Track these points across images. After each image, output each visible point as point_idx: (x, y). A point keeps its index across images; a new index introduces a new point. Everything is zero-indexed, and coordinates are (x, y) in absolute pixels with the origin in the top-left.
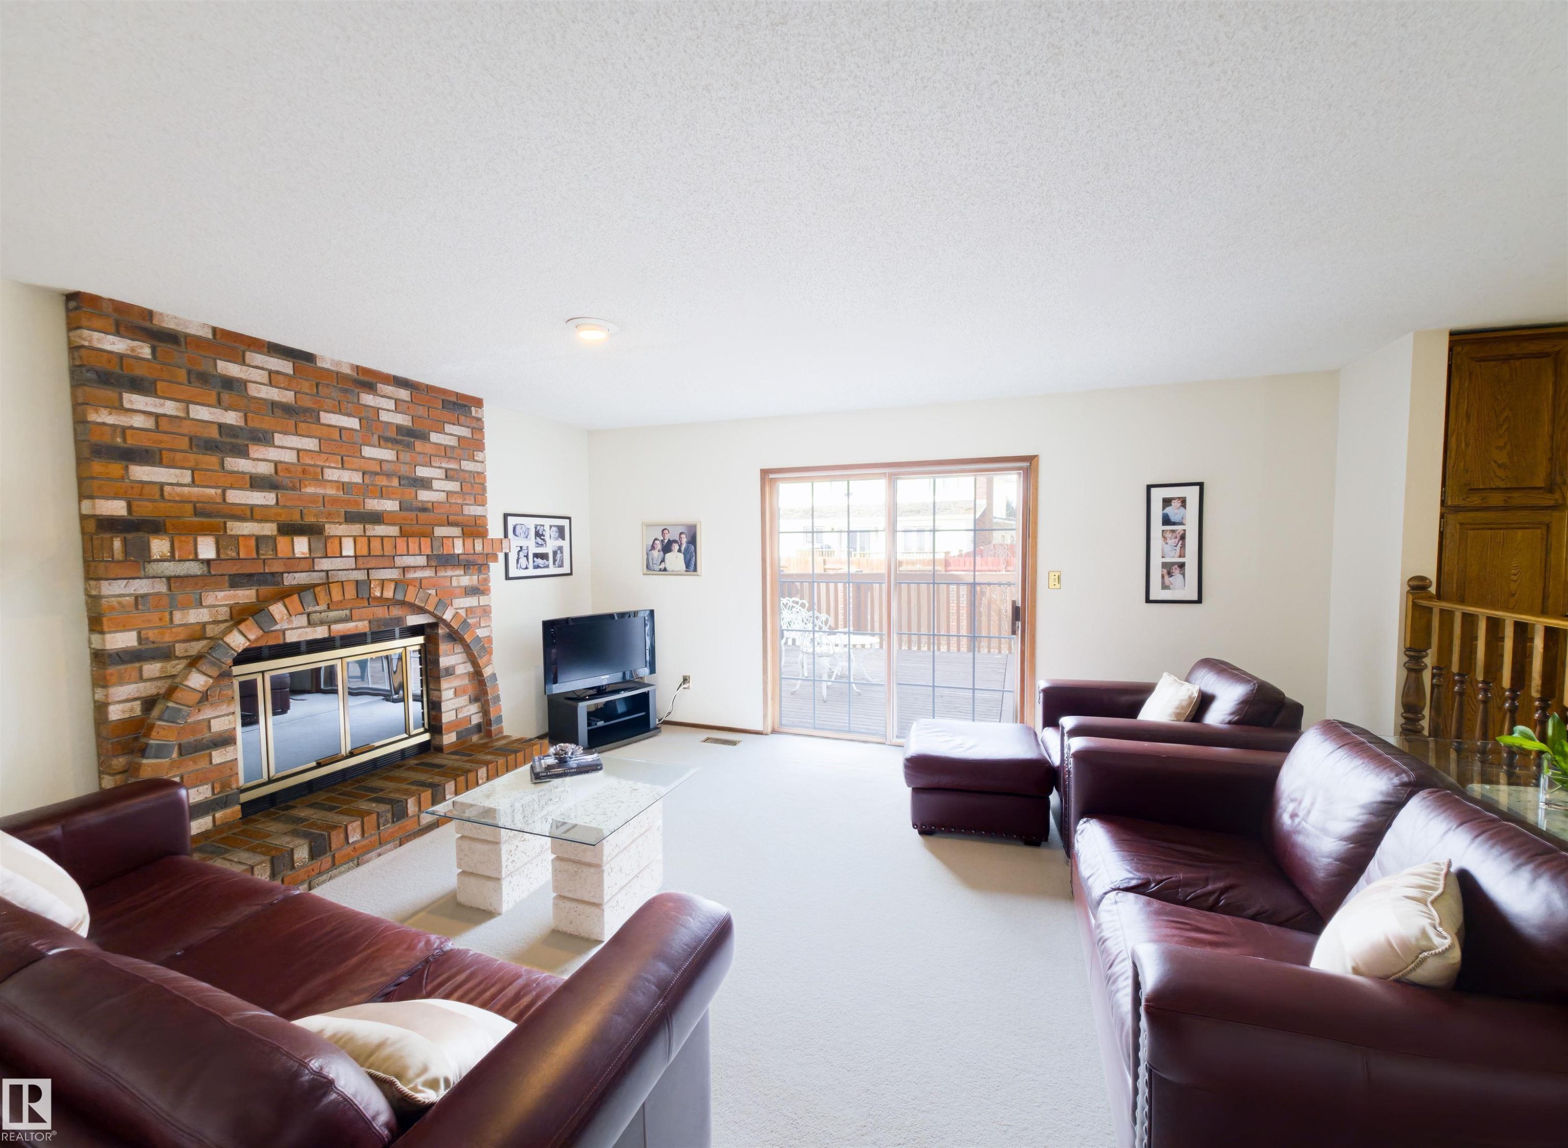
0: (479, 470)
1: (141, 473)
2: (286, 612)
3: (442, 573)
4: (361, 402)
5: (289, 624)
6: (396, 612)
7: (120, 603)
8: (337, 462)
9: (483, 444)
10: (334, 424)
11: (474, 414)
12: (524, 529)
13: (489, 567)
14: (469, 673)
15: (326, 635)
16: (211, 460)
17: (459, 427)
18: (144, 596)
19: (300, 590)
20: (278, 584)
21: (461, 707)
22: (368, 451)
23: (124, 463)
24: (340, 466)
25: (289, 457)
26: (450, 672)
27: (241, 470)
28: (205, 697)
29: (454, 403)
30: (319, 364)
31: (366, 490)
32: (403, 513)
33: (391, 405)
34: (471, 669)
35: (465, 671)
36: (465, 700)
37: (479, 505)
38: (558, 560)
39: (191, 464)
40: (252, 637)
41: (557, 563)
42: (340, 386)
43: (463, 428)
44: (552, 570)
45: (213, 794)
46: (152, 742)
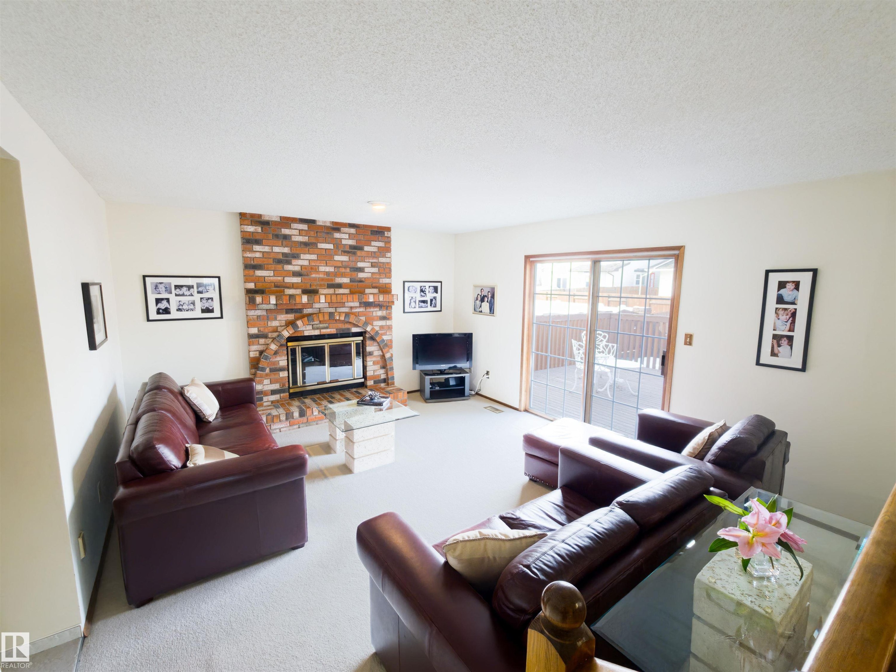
0: (388, 262)
1: (259, 273)
2: (302, 324)
3: (368, 310)
4: (334, 237)
5: (305, 328)
6: (347, 326)
7: (253, 318)
8: (324, 264)
9: (391, 249)
10: (323, 248)
11: (386, 235)
12: (414, 288)
13: (392, 307)
14: (380, 355)
15: (319, 334)
16: (279, 267)
17: (378, 242)
18: (260, 316)
19: (309, 315)
20: (302, 313)
21: (377, 370)
22: (337, 258)
23: (254, 270)
24: (325, 265)
25: (306, 263)
26: (371, 354)
27: (289, 269)
28: (276, 353)
29: (377, 231)
30: (318, 223)
31: (336, 275)
32: (352, 283)
33: (347, 236)
34: (382, 354)
35: (378, 354)
36: (378, 367)
37: (388, 278)
38: (433, 304)
39: (273, 269)
40: (291, 333)
41: (432, 305)
42: (326, 231)
43: (380, 242)
44: (430, 308)
45: (280, 387)
46: (260, 366)
